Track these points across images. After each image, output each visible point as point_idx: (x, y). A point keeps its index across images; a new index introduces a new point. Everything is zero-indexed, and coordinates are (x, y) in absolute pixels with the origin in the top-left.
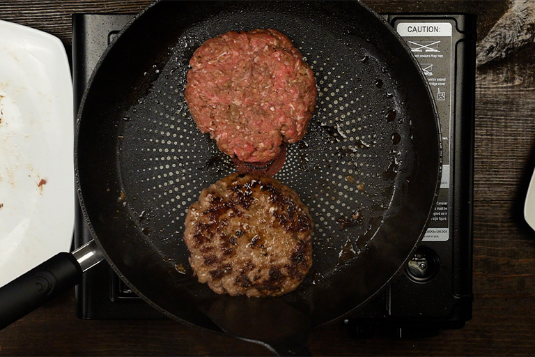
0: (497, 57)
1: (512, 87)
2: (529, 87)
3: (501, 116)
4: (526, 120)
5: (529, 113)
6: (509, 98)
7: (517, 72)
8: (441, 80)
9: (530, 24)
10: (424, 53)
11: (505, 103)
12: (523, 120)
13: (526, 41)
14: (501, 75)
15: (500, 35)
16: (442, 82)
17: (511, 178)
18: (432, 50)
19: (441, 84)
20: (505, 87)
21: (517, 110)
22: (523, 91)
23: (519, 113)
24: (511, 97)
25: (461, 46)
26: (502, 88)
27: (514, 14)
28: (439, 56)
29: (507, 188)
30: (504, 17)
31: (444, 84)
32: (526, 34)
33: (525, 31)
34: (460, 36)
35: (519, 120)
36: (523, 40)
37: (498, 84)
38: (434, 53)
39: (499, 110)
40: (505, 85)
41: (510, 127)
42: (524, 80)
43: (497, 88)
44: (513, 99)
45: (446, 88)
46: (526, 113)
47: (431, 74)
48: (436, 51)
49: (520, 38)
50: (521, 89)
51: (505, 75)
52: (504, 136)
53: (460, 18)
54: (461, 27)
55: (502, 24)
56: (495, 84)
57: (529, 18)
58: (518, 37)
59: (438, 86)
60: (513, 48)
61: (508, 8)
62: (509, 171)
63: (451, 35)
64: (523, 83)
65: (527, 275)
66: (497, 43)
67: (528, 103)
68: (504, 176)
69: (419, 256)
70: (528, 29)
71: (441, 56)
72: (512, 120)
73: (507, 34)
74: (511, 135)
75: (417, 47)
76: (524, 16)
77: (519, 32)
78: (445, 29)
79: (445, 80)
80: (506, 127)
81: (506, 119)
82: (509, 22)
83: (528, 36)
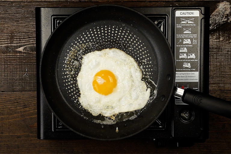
0: (213, 28)
1: (219, 41)
2: (226, 41)
3: (215, 54)
4: (225, 55)
5: (227, 53)
6: (218, 46)
7: (221, 35)
8: (195, 35)
9: (226, 14)
10: (187, 23)
11: (216, 48)
12: (224, 56)
13: (225, 21)
14: (214, 36)
15: (214, 19)
16: (195, 36)
17: (219, 81)
18: (191, 22)
19: (195, 37)
20: (216, 42)
21: (221, 51)
22: (224, 43)
23: (222, 53)
24: (219, 45)
25: (203, 20)
26: (215, 42)
27: (220, 10)
28: (194, 25)
29: (217, 85)
30: (215, 11)
31: (196, 37)
32: (225, 19)
33: (225, 17)
34: (203, 16)
35: (222, 56)
36: (223, 21)
37: (213, 40)
38: (192, 24)
39: (213, 52)
40: (216, 41)
41: (218, 58)
42: (224, 38)
43: (212, 42)
44: (220, 46)
45: (197, 39)
46: (225, 53)
47: (190, 33)
48: (193, 23)
49: (222, 20)
50: (223, 42)
51: (216, 36)
52: (216, 62)
53: (203, 8)
54: (203, 12)
55: (214, 14)
56: (212, 40)
57: (226, 12)
58: (221, 20)
59: (193, 38)
60: (219, 24)
61: (217, 8)
62: (218, 78)
63: (199, 16)
64: (224, 40)
65: (226, 122)
66: (212, 23)
67: (226, 48)
68: (216, 80)
69: (186, 111)
70: (226, 17)
71: (195, 25)
72: (219, 55)
73: (217, 18)
74: (219, 62)
75: (184, 21)
76: (224, 11)
77: (222, 18)
78: (196, 13)
79: (196, 35)
80: (216, 58)
81: (216, 55)
82: (217, 13)
83: (226, 19)
